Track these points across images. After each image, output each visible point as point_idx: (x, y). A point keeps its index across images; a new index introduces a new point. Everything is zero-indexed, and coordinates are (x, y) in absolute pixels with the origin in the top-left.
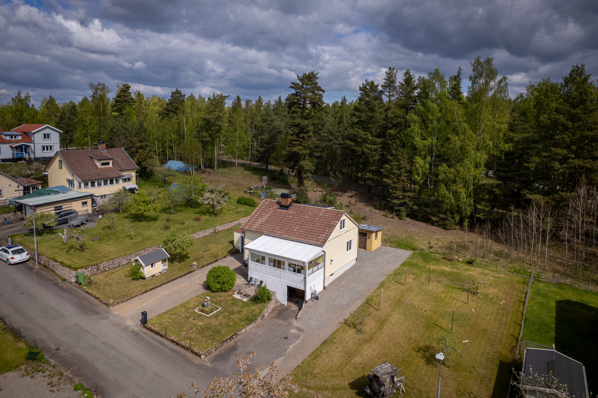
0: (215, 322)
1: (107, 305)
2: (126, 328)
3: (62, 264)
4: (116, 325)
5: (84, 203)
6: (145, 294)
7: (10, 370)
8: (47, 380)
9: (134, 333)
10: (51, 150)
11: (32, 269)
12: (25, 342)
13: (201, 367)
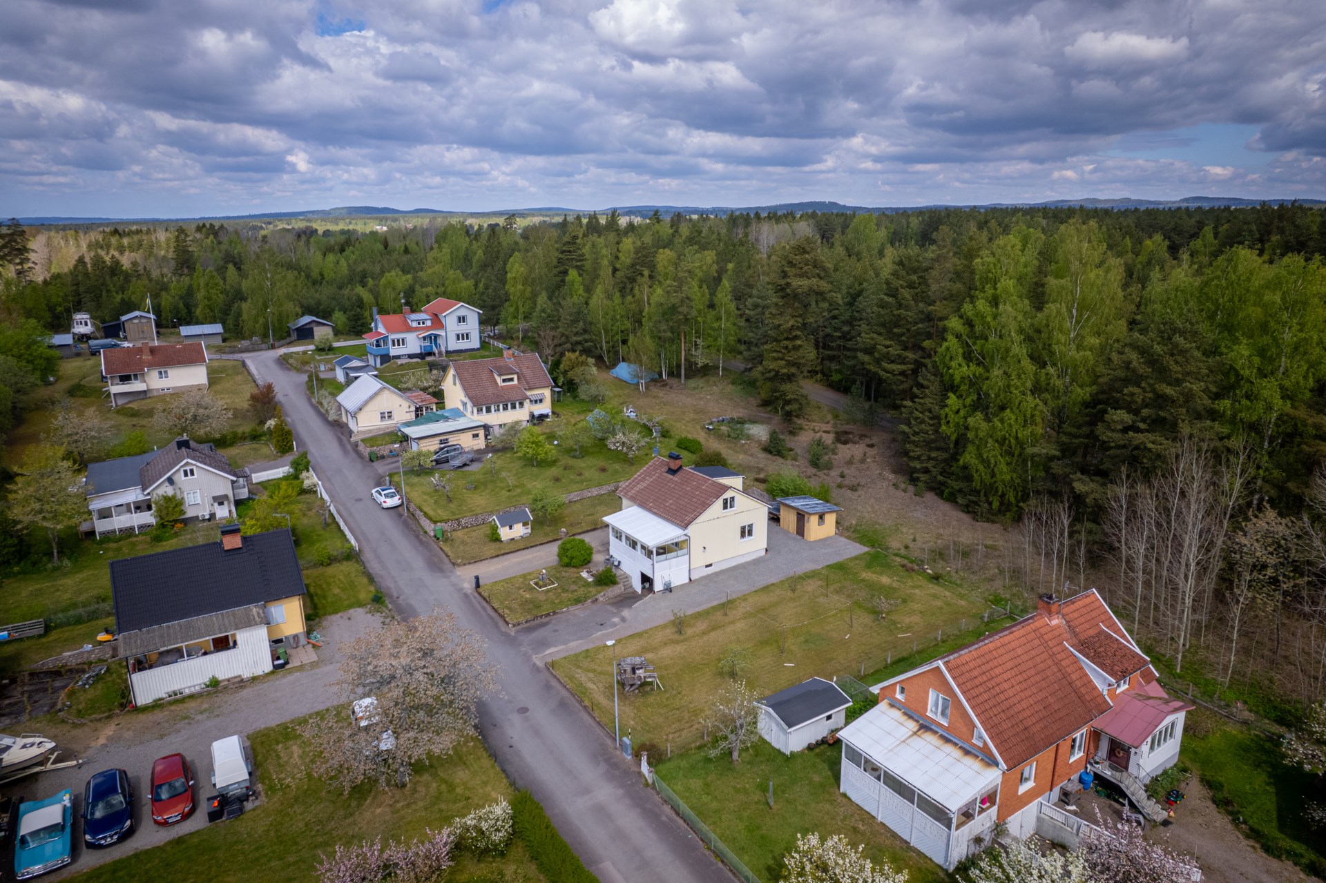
0: (542, 597)
1: (454, 564)
2: (461, 589)
3: (426, 515)
4: (453, 585)
5: (476, 436)
6: (496, 559)
7: (359, 607)
8: (382, 620)
9: (466, 595)
10: (468, 339)
11: (401, 515)
12: (375, 587)
13: (506, 635)
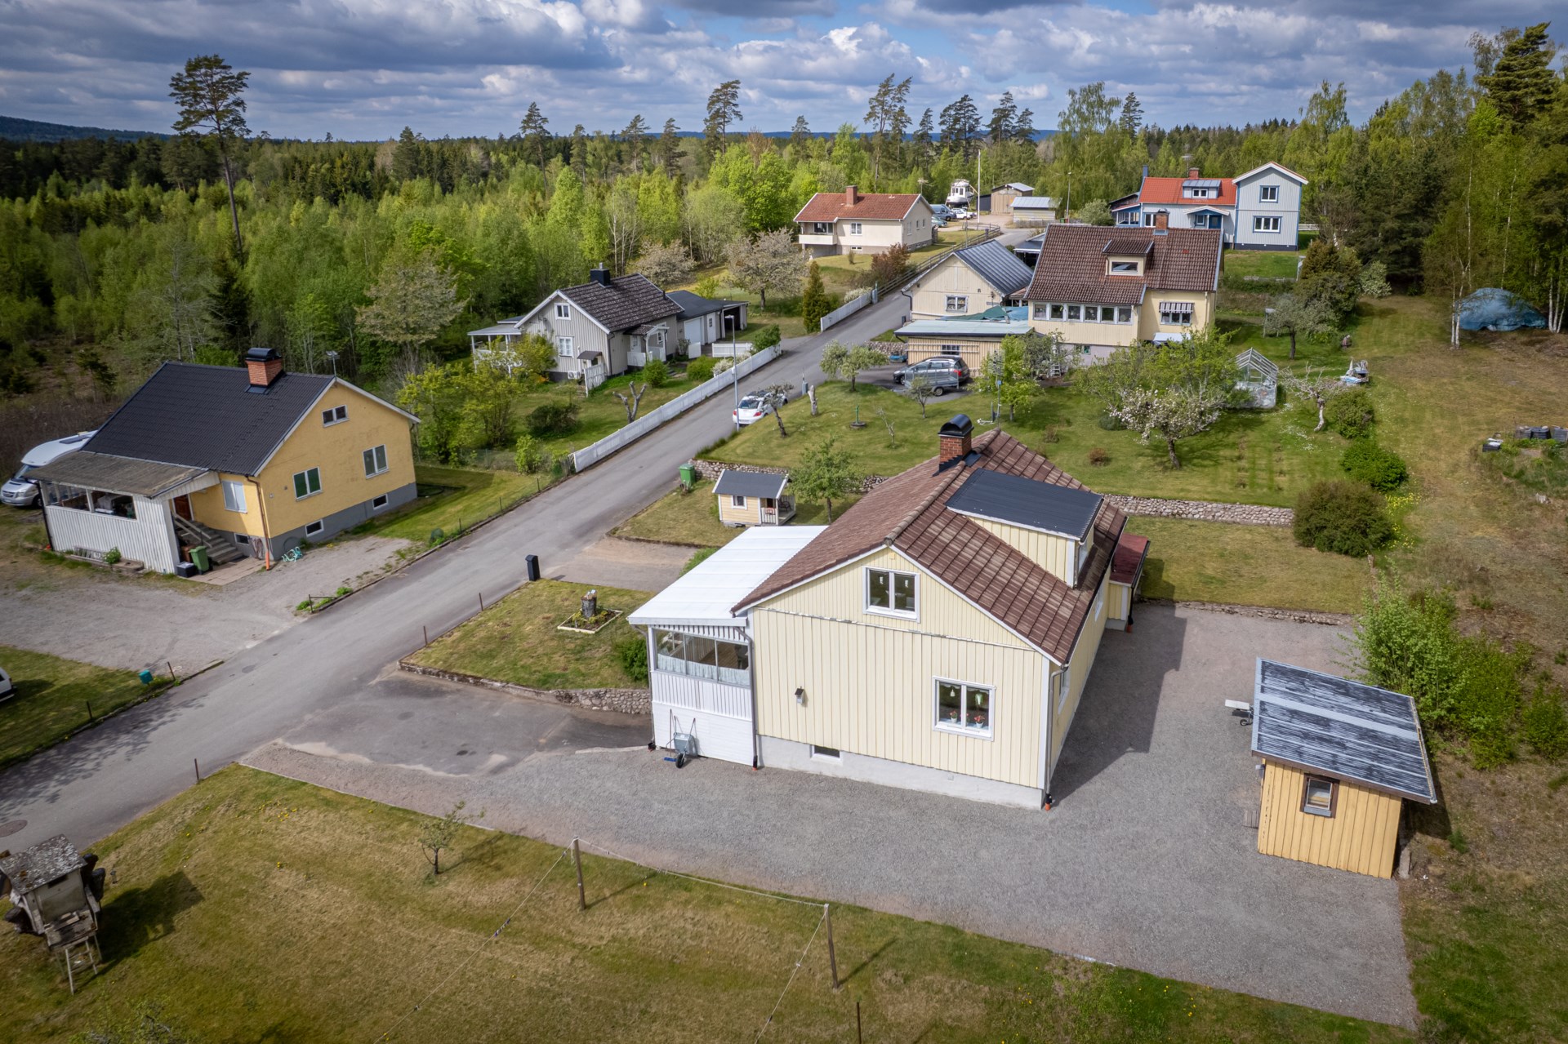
10: (1275, 227)
